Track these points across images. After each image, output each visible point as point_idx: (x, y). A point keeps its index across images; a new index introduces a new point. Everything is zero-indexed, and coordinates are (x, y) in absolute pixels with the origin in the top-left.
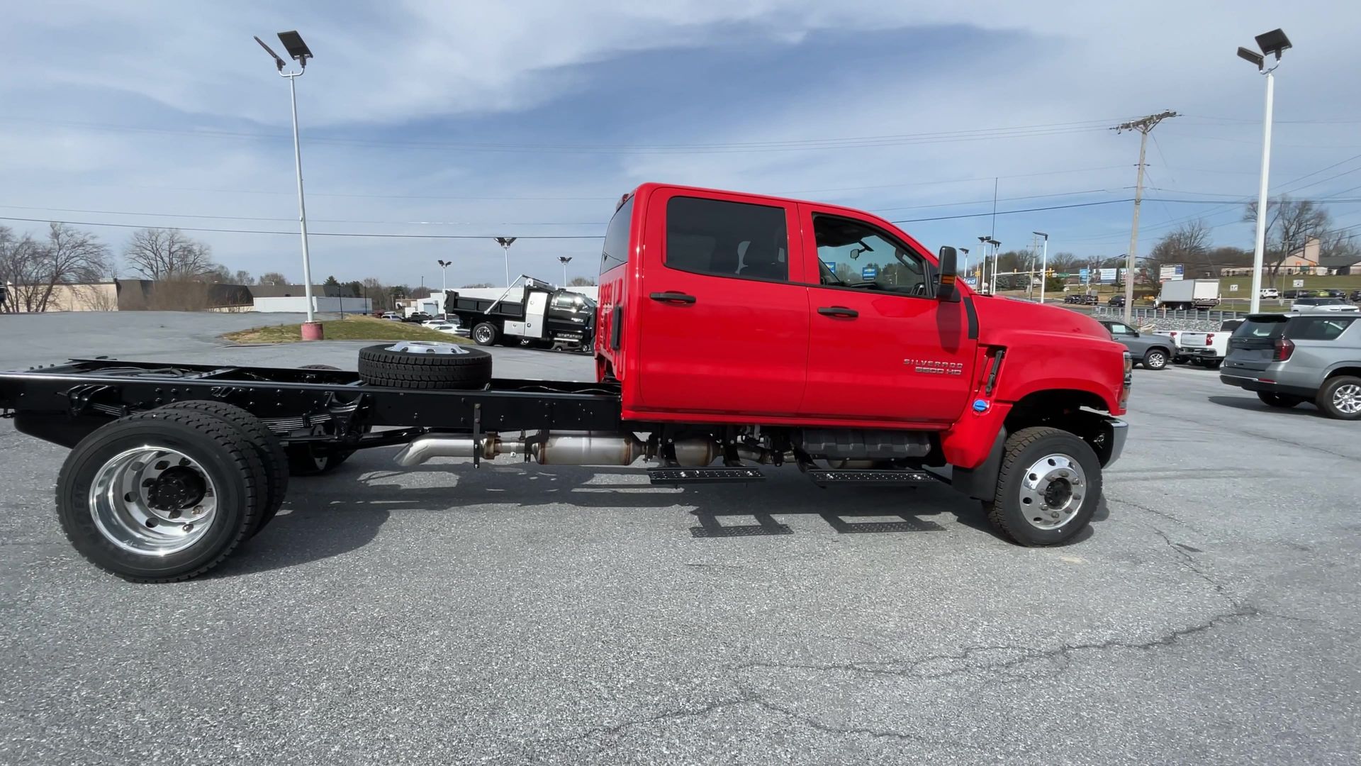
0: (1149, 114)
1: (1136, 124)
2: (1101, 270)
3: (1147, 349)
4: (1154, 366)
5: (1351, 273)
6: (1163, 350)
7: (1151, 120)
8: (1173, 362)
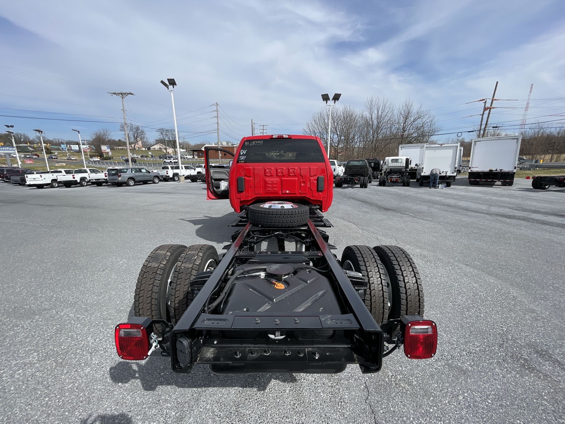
1: (119, 94)
2: (71, 146)
3: (153, 177)
4: (156, 182)
5: (151, 149)
6: (157, 177)
7: (124, 94)
8: (160, 180)
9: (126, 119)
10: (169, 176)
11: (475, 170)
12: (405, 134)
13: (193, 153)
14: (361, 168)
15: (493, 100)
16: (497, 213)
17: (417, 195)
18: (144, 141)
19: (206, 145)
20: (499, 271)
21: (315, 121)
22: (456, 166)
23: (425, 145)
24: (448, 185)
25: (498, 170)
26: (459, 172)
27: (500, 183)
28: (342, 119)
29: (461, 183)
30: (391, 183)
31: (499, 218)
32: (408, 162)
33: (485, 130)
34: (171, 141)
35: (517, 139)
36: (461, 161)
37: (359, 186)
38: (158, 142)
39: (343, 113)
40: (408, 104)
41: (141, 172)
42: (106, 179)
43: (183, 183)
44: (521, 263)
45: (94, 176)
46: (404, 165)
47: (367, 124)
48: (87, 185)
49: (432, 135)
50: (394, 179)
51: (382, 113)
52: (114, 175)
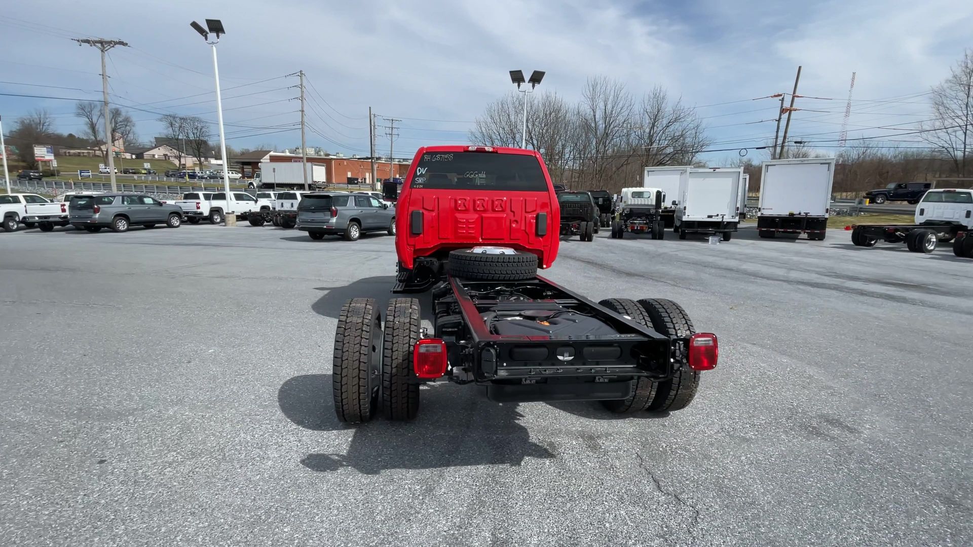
0: (109, 40)
1: (95, 42)
3: (169, 213)
4: (175, 225)
5: (145, 158)
6: (177, 214)
7: (107, 42)
8: (183, 222)
9: (108, 94)
10: (201, 213)
11: (767, 213)
12: (653, 148)
13: (243, 169)
14: (581, 207)
15: (795, 96)
16: (799, 280)
17: (677, 253)
18: (129, 139)
19: (272, 153)
20: (795, 349)
21: (492, 118)
22: (738, 205)
23: (689, 169)
24: (726, 238)
25: (802, 214)
26: (743, 216)
27: (805, 236)
28: (541, 117)
29: (747, 235)
30: (632, 234)
31: (801, 287)
32: (659, 197)
33: (782, 147)
34: (191, 141)
35: (829, 164)
36: (746, 198)
37: (578, 237)
38: (160, 142)
39: (544, 105)
40: (658, 95)
41: (142, 202)
42: (66, 217)
43: (233, 227)
44: (824, 341)
45: (37, 211)
46: (654, 203)
47: (587, 127)
48: (18, 229)
49: (697, 152)
50: (637, 227)
51: (613, 107)
52: (83, 207)
